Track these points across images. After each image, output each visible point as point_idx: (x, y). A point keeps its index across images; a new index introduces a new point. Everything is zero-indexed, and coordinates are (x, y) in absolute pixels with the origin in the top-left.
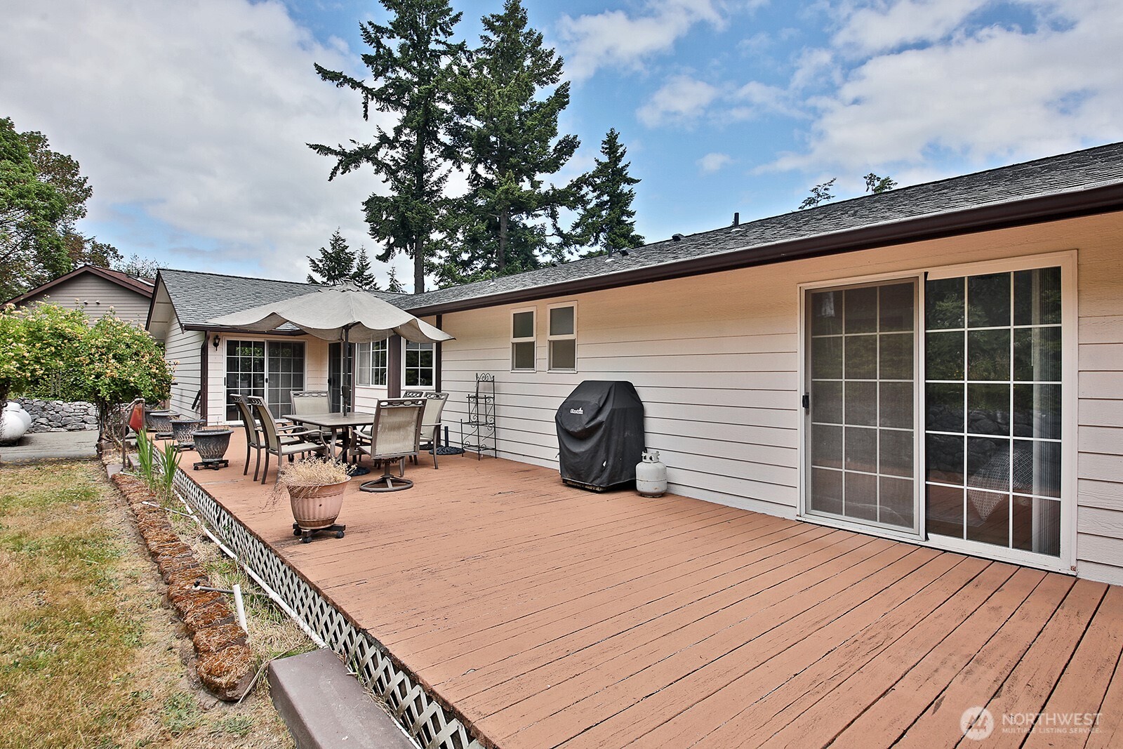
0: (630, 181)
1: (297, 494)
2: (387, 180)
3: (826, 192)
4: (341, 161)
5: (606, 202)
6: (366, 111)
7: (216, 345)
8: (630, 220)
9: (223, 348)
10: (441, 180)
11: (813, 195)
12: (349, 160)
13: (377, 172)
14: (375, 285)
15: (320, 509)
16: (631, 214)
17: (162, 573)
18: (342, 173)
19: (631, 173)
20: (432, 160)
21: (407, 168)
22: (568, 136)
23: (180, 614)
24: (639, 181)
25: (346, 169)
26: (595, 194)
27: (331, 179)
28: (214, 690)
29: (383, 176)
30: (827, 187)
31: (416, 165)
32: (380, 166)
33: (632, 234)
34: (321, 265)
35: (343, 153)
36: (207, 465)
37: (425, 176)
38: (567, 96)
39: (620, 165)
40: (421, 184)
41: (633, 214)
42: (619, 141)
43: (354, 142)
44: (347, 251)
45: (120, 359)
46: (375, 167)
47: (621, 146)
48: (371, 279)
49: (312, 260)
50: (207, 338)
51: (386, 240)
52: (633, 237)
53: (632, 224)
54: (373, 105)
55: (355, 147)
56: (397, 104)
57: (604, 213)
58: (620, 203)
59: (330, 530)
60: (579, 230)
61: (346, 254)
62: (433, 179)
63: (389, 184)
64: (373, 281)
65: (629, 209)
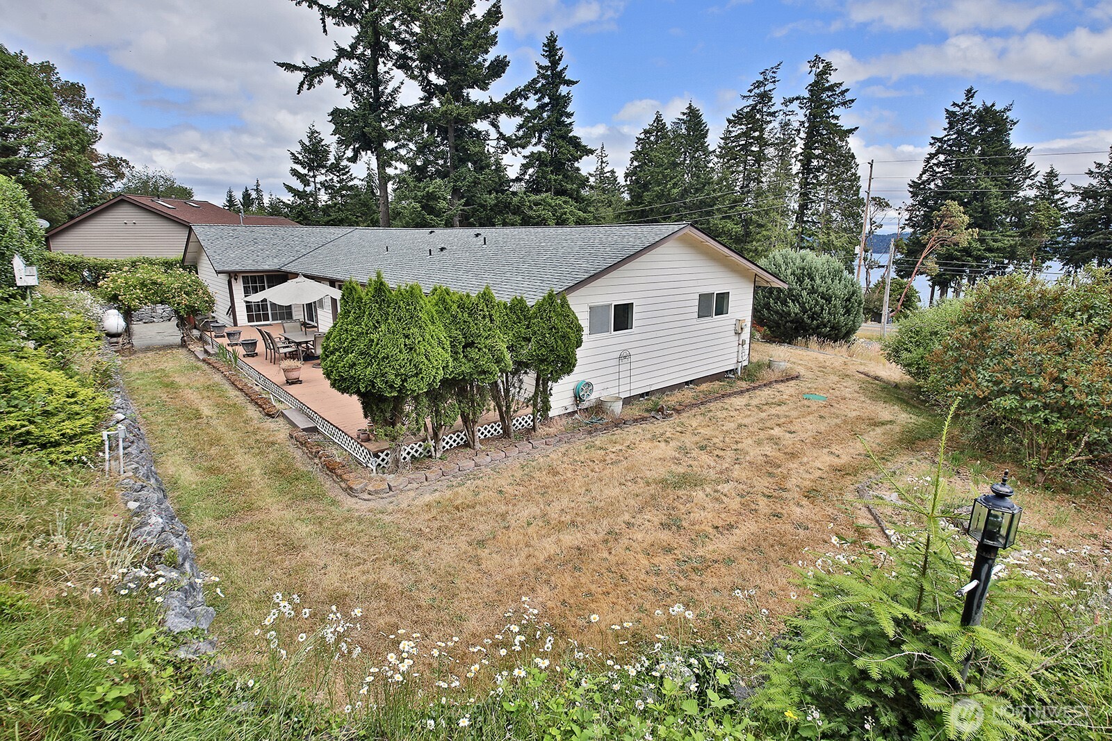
0: (569, 83)
1: (285, 371)
2: (347, 93)
3: (774, 75)
4: (306, 76)
5: (547, 104)
6: (324, 26)
7: (236, 279)
8: (568, 121)
9: (240, 281)
10: (396, 90)
11: (761, 78)
12: (313, 75)
13: (338, 86)
14: (351, 175)
15: (294, 375)
16: (569, 115)
17: (246, 394)
18: (308, 89)
19: (568, 75)
20: (385, 72)
21: (364, 80)
22: (498, 57)
23: (256, 403)
24: (577, 82)
25: (311, 86)
26: (537, 97)
27: (299, 92)
28: (269, 415)
29: (343, 89)
30: (774, 70)
31: (372, 77)
32: (340, 79)
33: (570, 135)
34: (300, 158)
35: (306, 69)
36: (248, 355)
37: (380, 89)
38: (500, 13)
39: (559, 68)
40: (378, 95)
41: (572, 114)
42: (558, 44)
43: (316, 59)
44: (322, 143)
45: (187, 294)
46: (336, 81)
47: (560, 49)
48: (347, 170)
49: (292, 153)
50: (230, 277)
51: (352, 147)
52: (571, 137)
53: (571, 124)
54: (330, 21)
55: (316, 64)
56: (351, 20)
57: (545, 115)
58: (559, 104)
59: (297, 381)
60: (521, 133)
61: (322, 146)
62: (388, 91)
63: (350, 96)
64: (348, 172)
65: (568, 110)
